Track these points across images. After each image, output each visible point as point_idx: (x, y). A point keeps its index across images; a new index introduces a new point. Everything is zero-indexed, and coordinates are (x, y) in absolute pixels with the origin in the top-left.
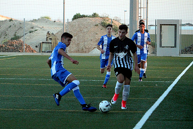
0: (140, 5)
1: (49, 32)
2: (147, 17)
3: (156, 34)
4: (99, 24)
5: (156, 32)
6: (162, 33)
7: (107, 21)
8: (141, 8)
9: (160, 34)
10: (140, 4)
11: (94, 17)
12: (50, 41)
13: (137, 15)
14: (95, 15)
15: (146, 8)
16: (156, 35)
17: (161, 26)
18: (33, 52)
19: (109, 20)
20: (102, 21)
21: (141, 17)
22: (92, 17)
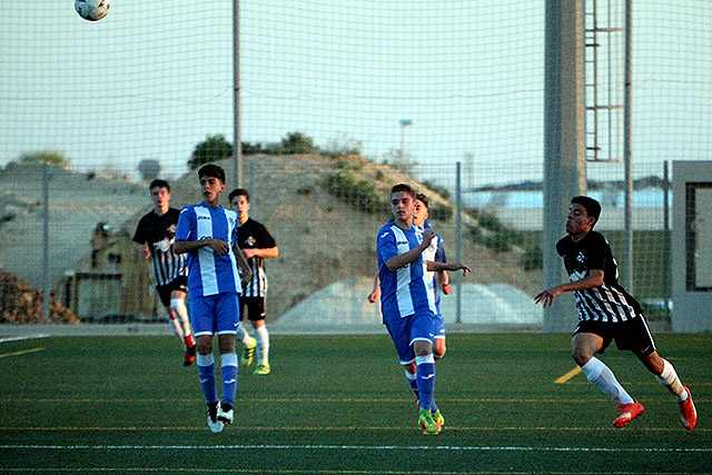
0: (590, 96)
1: (106, 227)
2: (627, 153)
3: (666, 226)
4: (317, 183)
5: (666, 219)
6: (699, 227)
7: (356, 169)
8: (595, 108)
9: (688, 227)
10: (590, 90)
11: (292, 153)
12: (108, 268)
13: (580, 143)
14: (295, 144)
15: (622, 111)
16: (667, 233)
17: (693, 191)
18: (66, 321)
19: (362, 164)
20: (329, 170)
21: (596, 149)
22: (284, 153)
